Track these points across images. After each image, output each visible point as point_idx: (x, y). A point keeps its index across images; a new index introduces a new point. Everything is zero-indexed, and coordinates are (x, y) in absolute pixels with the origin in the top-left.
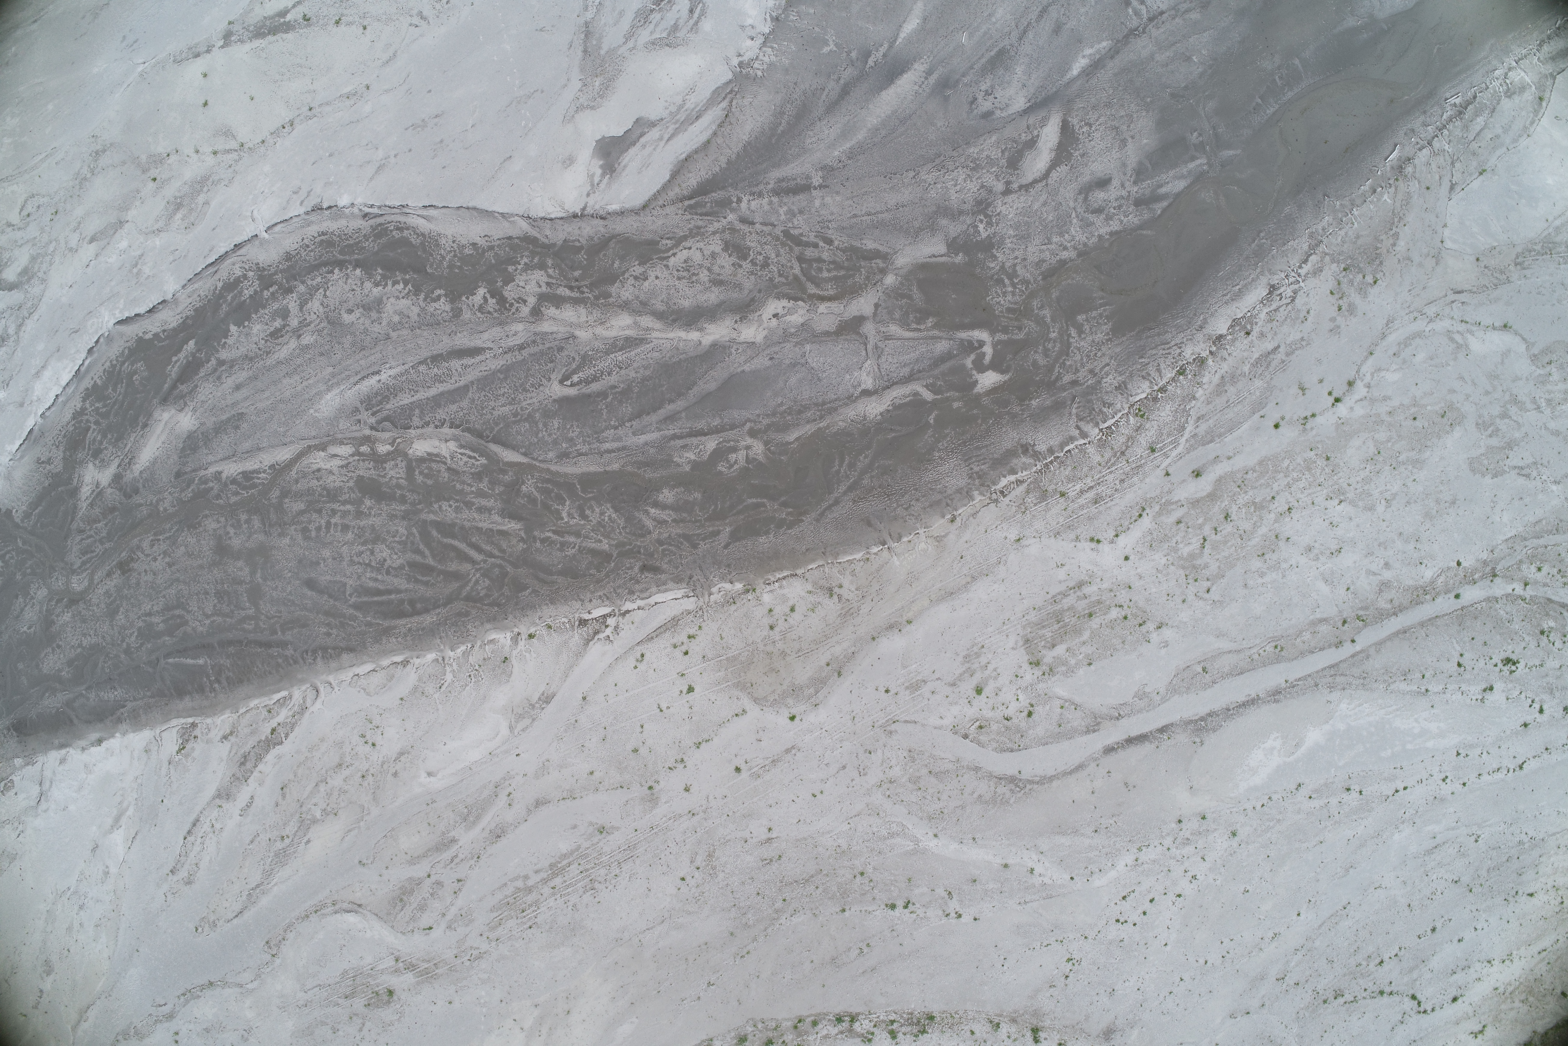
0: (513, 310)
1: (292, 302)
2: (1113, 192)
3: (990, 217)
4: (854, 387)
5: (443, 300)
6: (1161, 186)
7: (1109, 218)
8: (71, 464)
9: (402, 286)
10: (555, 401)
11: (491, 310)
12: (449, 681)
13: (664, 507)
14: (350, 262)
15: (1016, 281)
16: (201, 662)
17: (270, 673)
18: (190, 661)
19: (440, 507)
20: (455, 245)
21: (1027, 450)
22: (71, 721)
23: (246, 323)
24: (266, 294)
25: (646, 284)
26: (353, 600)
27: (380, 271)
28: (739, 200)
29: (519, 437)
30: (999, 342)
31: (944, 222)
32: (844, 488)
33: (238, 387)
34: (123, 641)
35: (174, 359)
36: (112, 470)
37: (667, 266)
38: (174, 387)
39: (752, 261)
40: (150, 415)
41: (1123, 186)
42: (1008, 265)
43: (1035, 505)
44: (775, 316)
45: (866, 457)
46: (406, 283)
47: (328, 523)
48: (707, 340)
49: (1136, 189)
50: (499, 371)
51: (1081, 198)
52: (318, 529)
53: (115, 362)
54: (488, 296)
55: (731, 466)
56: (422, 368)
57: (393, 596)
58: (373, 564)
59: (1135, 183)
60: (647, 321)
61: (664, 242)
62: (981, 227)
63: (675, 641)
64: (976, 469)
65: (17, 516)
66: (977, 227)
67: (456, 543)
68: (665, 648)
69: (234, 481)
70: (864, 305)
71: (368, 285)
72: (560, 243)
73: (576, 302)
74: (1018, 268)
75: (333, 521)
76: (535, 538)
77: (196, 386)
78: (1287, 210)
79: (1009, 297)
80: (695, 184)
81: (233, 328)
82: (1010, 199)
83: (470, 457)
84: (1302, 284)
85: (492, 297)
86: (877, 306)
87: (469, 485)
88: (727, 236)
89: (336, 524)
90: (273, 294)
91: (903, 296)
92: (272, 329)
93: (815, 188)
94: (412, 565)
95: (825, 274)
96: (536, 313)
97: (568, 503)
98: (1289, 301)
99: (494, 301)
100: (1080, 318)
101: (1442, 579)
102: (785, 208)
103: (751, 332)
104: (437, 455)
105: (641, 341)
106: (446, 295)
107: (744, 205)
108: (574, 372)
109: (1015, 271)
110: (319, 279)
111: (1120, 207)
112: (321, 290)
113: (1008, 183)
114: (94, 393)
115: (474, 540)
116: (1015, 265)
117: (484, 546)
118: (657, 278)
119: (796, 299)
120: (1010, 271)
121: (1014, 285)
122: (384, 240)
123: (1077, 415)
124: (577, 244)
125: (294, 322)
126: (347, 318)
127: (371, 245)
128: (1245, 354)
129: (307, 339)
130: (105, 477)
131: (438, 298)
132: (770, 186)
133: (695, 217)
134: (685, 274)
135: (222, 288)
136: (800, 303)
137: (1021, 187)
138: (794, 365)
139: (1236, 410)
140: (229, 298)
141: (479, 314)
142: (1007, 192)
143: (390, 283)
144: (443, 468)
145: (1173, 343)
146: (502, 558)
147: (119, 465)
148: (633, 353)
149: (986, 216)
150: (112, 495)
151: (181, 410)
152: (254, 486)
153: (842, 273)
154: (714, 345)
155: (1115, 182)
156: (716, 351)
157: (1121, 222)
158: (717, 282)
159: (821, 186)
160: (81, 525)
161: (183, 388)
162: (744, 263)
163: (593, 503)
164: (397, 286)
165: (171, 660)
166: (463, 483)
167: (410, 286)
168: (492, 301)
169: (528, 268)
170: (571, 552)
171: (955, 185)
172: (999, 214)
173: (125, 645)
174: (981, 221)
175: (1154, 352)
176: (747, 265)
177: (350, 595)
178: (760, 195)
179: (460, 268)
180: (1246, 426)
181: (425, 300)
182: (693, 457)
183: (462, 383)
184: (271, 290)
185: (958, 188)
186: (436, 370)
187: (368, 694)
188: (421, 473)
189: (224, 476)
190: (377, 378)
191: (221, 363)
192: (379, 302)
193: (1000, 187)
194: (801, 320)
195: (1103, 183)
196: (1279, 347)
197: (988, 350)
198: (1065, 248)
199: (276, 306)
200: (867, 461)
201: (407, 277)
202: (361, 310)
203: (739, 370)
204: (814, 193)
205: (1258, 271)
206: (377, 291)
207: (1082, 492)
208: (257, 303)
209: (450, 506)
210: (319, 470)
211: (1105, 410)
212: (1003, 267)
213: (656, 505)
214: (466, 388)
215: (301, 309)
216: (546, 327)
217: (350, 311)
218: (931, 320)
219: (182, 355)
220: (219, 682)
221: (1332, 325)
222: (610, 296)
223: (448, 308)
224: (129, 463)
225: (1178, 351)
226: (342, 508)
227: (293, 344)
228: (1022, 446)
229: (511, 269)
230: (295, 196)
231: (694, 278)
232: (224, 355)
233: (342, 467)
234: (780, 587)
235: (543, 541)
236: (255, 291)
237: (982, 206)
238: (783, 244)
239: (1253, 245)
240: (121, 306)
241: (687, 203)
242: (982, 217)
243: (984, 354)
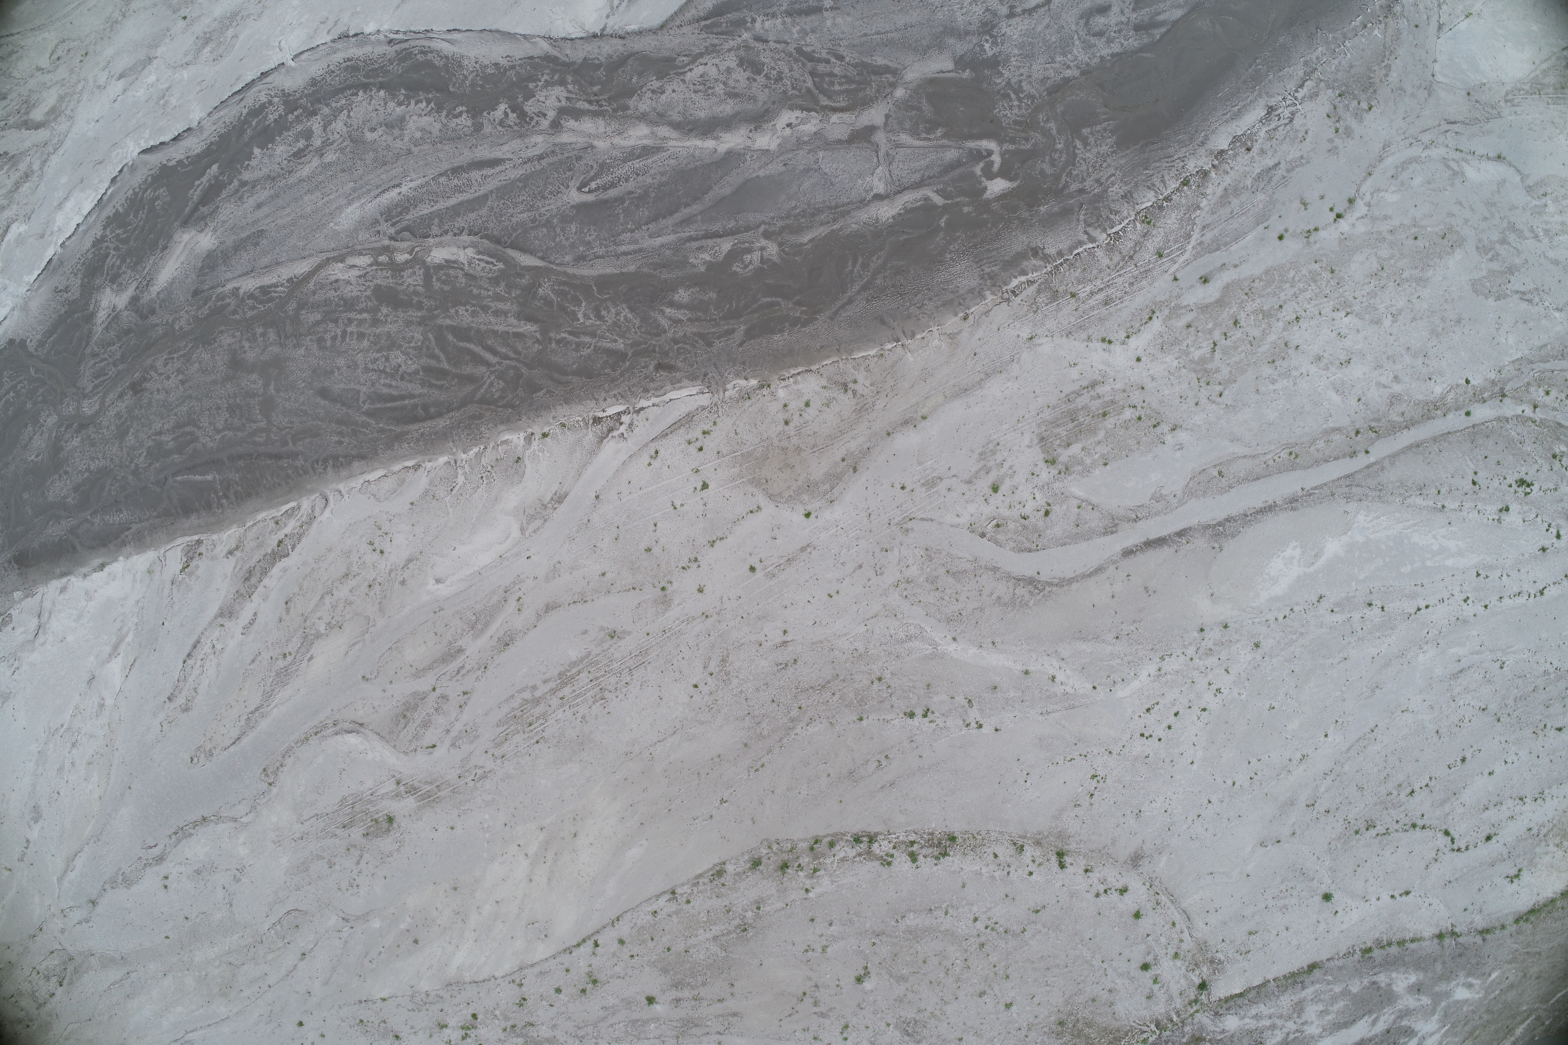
0: (533, 123)
1: (316, 124)
2: (1113, 18)
3: (995, 37)
4: (867, 191)
5: (464, 116)
6: (1160, 14)
7: (1110, 41)
8: (89, 290)
9: (424, 104)
10: (572, 207)
11: (512, 124)
12: (460, 483)
13: (679, 306)
14: (374, 85)
15: (1021, 96)
16: (209, 477)
17: (279, 485)
18: (198, 478)
19: (457, 312)
20: (478, 66)
21: (1037, 253)
22: (74, 548)
23: (270, 146)
24: (291, 117)
25: (664, 97)
26: (366, 406)
27: (403, 91)
28: (754, 21)
29: (537, 242)
30: (1007, 151)
31: (951, 41)
32: (858, 287)
33: (259, 206)
34: (131, 462)
35: (197, 183)
36: (130, 292)
37: (683, 81)
38: (196, 209)
39: (766, 75)
40: (170, 237)
41: (1122, 12)
42: (1013, 81)
43: (1047, 305)
44: (789, 125)
45: (879, 258)
46: (428, 102)
47: (344, 333)
48: (723, 148)
49: (1135, 15)
50: (519, 180)
51: (1082, 22)
52: (334, 338)
53: (137, 190)
54: (509, 111)
55: (746, 267)
56: (442, 180)
57: (407, 402)
58: (388, 370)
59: (1134, 10)
60: (664, 131)
61: (681, 59)
62: (987, 46)
63: (689, 437)
64: (987, 270)
65: (31, 346)
66: (983, 46)
67: (471, 346)
68: (680, 444)
69: (251, 296)
70: (875, 115)
71: (391, 105)
72: (580, 61)
73: (595, 114)
74: (1023, 84)
75: (349, 329)
76: (550, 340)
77: (218, 207)
78: (1281, 40)
79: (1016, 111)
80: (711, 7)
81: (257, 151)
82: (1013, 21)
83: (488, 263)
84: (1299, 107)
85: (513, 111)
86: (887, 117)
87: (486, 289)
88: (742, 53)
89: (352, 333)
90: (297, 117)
91: (913, 108)
92: (295, 150)
93: (827, 10)
94: (427, 370)
95: (837, 88)
96: (556, 125)
97: (584, 304)
98: (1287, 121)
99: (515, 115)
100: (1085, 131)
101: (1451, 395)
102: (798, 28)
103: (765, 141)
104: (455, 262)
105: (658, 149)
106: (467, 112)
107: (758, 25)
108: (592, 179)
109: (1021, 87)
110: (343, 102)
111: (1120, 31)
112: (345, 112)
113: (1012, 7)
114: (116, 220)
115: (489, 343)
116: (1020, 82)
117: (499, 349)
118: (674, 91)
119: (809, 110)
120: (1016, 87)
121: (1020, 100)
122: (408, 63)
123: (1085, 221)
124: (597, 62)
125: (317, 142)
126: (369, 136)
127: (396, 69)
128: (1247, 169)
129: (330, 157)
130: (122, 300)
131: (461, 114)
132: (784, 8)
133: (711, 36)
134: (701, 87)
135: (248, 114)
136: (813, 113)
137: (1024, 11)
138: (807, 170)
139: (1240, 220)
140: (254, 123)
141: (500, 128)
142: (1011, 15)
143: (413, 102)
144: (460, 273)
145: (1176, 157)
146: (518, 360)
147: (137, 288)
148: (650, 161)
149: (992, 36)
150: (128, 318)
151: (201, 231)
152: (271, 300)
153: (853, 86)
154: (729, 153)
155: (1115, 9)
156: (732, 158)
157: (1122, 45)
158: (733, 95)
159: (832, 8)
160: (96, 349)
161: (204, 210)
162: (758, 78)
163: (609, 303)
164: (420, 105)
165: (179, 478)
166: (481, 287)
167: (432, 104)
168: (513, 116)
169: (548, 84)
170: (586, 352)
171: (961, 8)
172: (1004, 35)
173: (133, 465)
174: (987, 41)
175: (1158, 164)
176: (761, 79)
177: (364, 402)
178: (774, 16)
179: (482, 86)
180: (1250, 237)
181: (447, 116)
182: (708, 258)
183: (481, 193)
184: (296, 113)
185: (964, 11)
186: (456, 181)
187: (378, 500)
188: (438, 279)
189: (241, 291)
190: (398, 190)
191: (244, 184)
192: (402, 120)
193: (1004, 10)
194: (814, 129)
195: (1103, 10)
196: (1279, 163)
197: (996, 159)
198: (1069, 67)
199: (300, 128)
200: (880, 261)
201: (430, 96)
202: (384, 128)
203: (754, 175)
204: (826, 14)
205: (1256, 93)
206: (399, 110)
207: (1092, 293)
208: (281, 126)
209: (467, 310)
210: (337, 281)
211: (1112, 217)
212: (1009, 83)
213: (671, 304)
214: (485, 197)
215: (325, 130)
216: (565, 138)
217: (373, 130)
218: (940, 130)
219: (204, 179)
220: (226, 497)
221: (1330, 146)
222: (628, 108)
223: (469, 123)
224: (147, 285)
225: (1182, 164)
226: (359, 317)
227: (316, 162)
228: (1032, 249)
229: (531, 85)
230: (322, 26)
231: (710, 91)
232: (246, 176)
233: (360, 277)
234: (795, 382)
235: (558, 342)
236: (280, 115)
237: (988, 28)
238: (796, 60)
239: (1250, 71)
240: (147, 136)
241: (703, 23)
242: (988, 37)
243: (992, 162)
